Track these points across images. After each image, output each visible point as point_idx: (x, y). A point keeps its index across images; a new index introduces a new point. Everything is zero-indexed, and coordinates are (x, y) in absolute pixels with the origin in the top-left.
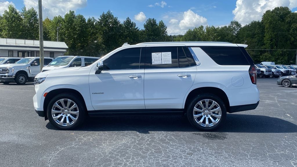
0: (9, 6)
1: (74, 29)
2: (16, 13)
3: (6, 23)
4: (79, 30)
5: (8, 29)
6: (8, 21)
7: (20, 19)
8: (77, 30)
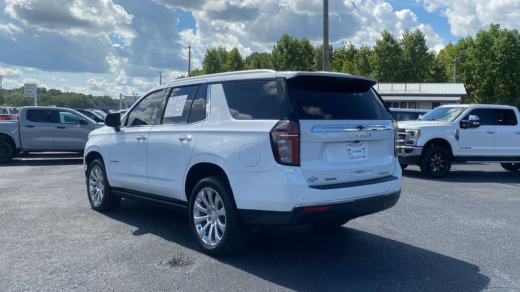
0: (383, 33)
1: (493, 58)
2: (393, 42)
3: (377, 60)
4: (501, 59)
5: (378, 69)
6: (381, 56)
7: (398, 50)
8: (497, 58)
